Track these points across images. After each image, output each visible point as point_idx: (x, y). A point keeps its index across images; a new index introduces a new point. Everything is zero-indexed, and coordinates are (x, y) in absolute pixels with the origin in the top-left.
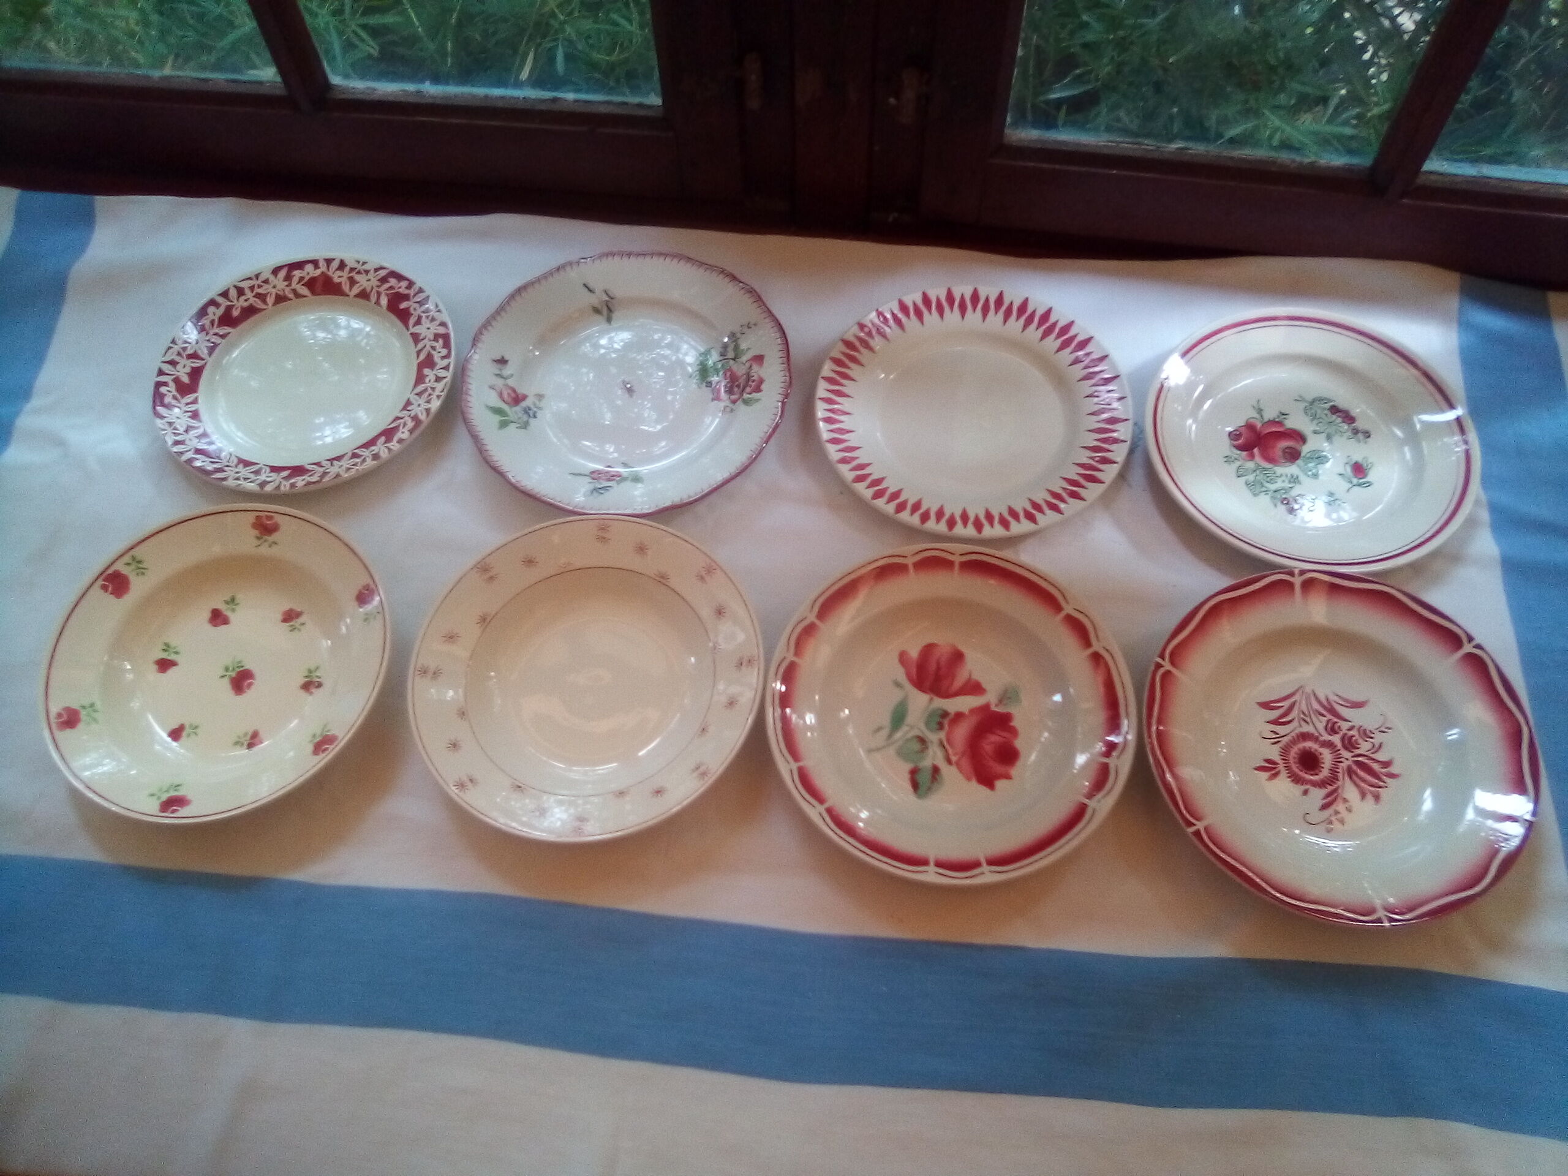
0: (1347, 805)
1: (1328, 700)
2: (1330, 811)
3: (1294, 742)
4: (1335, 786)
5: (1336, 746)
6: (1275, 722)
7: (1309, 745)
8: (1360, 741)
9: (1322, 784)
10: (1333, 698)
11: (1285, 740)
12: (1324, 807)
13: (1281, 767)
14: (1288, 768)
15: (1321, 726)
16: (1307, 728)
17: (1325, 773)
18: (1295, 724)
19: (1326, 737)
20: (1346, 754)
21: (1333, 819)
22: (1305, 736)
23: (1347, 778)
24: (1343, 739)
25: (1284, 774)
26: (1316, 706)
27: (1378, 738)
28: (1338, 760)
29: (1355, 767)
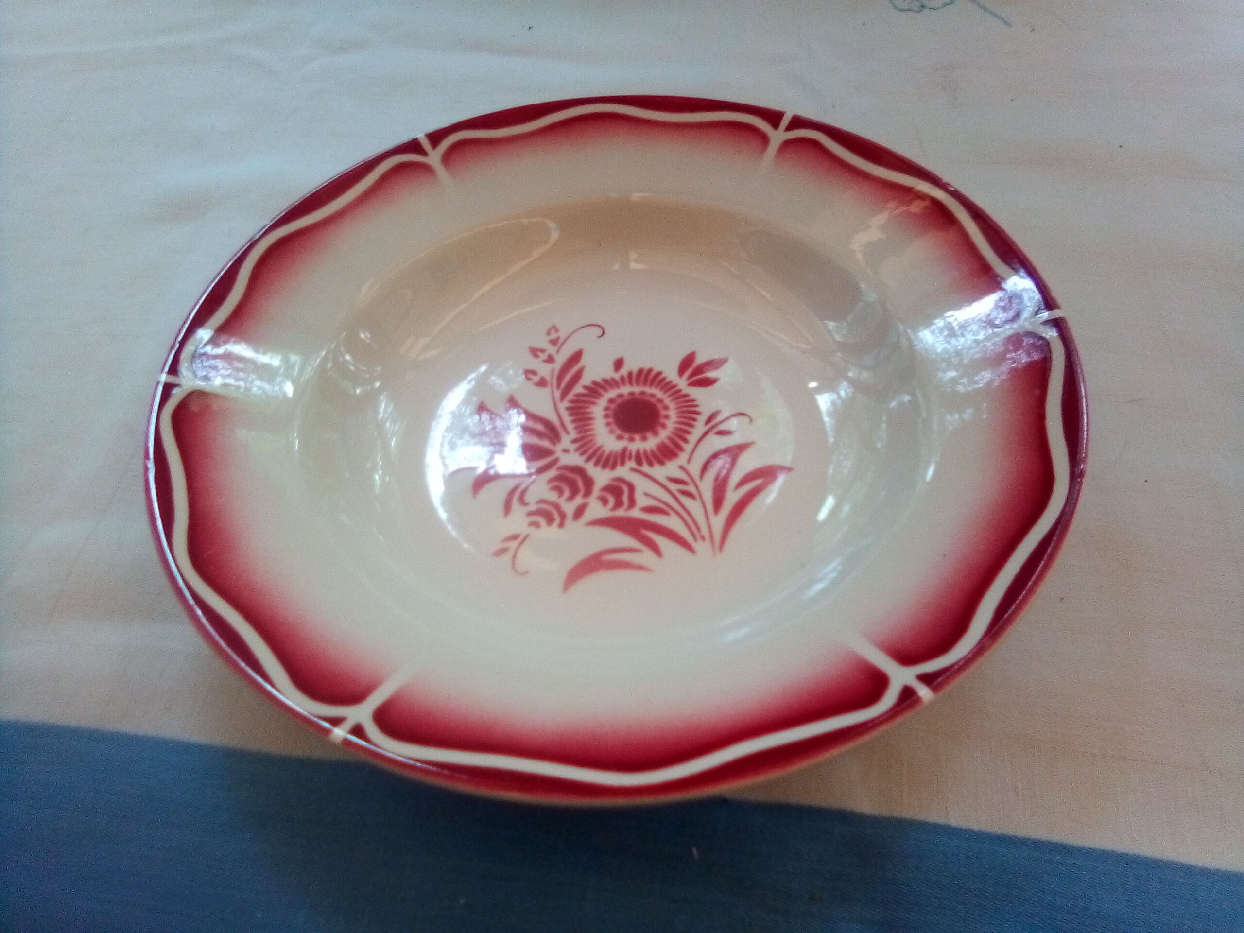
0: (536, 379)
1: (655, 549)
2: (561, 359)
3: (681, 434)
4: (570, 397)
5: (596, 464)
6: (735, 452)
7: (651, 443)
8: (553, 496)
9: (595, 390)
10: (646, 557)
11: (699, 428)
12: (577, 357)
13: (682, 384)
14: (668, 386)
15: (642, 485)
16: (671, 469)
17: (598, 410)
18: (695, 468)
19: (624, 472)
20: (574, 459)
21: (551, 349)
22: (666, 453)
23: (553, 418)
24: (589, 483)
25: (671, 373)
26: (672, 522)
27: (518, 521)
28: (584, 443)
29: (546, 444)
